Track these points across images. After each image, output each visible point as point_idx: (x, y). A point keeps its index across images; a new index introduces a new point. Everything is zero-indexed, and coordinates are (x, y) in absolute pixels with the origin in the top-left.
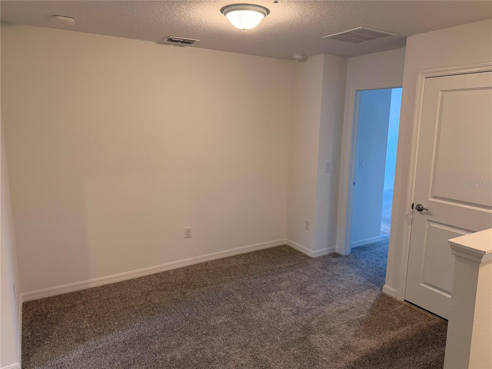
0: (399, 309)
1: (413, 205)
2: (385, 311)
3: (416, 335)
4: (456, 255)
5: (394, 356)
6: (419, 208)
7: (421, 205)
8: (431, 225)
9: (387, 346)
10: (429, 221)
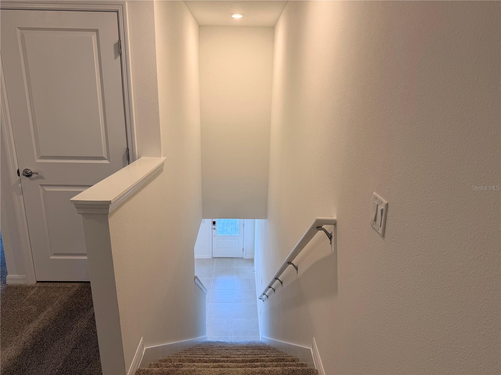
0: (33, 294)
1: (18, 172)
2: (17, 305)
3: (59, 313)
4: (82, 214)
5: (41, 350)
6: (27, 173)
7: (29, 170)
8: (46, 190)
9: (29, 344)
10: (42, 185)
